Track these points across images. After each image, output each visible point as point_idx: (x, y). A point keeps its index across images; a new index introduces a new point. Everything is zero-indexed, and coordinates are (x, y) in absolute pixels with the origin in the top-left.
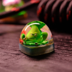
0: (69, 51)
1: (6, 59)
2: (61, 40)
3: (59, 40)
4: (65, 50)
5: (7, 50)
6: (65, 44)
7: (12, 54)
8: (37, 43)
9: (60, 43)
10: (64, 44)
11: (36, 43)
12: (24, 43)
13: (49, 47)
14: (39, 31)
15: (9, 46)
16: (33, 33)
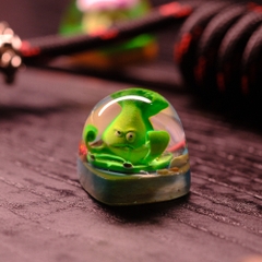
0: (236, 200)
1: (21, 207)
2: (231, 157)
3: (223, 155)
4: (227, 195)
5: (39, 172)
6: (236, 172)
7: (47, 188)
8: (129, 166)
9: (222, 167)
10: (232, 175)
11: (126, 165)
12: (89, 158)
13: (169, 180)
14: (143, 125)
15: (52, 159)
16: (121, 130)
